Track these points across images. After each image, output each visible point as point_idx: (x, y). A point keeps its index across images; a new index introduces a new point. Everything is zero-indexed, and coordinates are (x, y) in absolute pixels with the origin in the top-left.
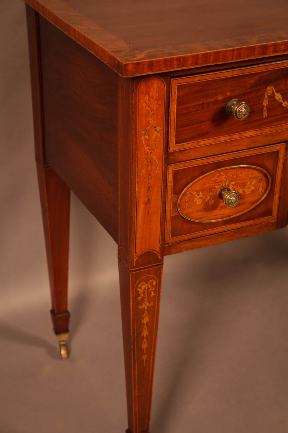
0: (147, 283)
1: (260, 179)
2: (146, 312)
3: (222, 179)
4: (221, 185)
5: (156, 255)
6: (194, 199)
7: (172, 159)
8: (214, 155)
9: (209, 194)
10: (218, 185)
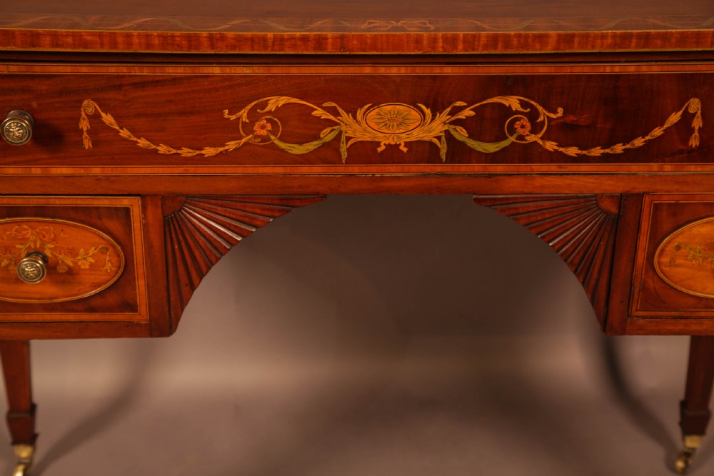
1: (103, 248)
3: (28, 236)
4: (28, 245)
8: (2, 195)
9: (6, 255)
10: (22, 244)
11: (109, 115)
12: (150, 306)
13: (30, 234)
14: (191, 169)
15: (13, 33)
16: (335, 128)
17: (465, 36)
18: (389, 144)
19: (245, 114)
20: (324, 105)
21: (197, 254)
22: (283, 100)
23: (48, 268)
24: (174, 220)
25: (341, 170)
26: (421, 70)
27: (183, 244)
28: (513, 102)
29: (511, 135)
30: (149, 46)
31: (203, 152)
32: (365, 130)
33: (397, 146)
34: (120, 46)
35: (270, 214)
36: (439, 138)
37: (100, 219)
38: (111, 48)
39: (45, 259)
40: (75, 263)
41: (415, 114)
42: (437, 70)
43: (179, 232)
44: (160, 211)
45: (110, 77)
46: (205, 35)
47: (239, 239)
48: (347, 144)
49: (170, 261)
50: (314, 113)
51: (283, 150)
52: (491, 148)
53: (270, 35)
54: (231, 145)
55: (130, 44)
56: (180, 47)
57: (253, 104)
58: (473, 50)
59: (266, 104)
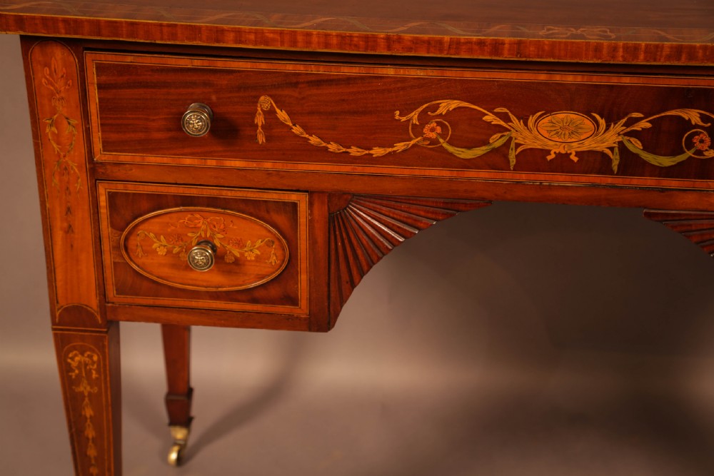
0: (82, 354)
1: (269, 241)
2: (87, 399)
3: (199, 225)
4: (198, 235)
5: (92, 314)
6: (153, 245)
7: (103, 173)
8: (176, 184)
9: (178, 243)
10: (193, 232)
11: (284, 112)
12: (310, 300)
13: (201, 223)
14: (359, 169)
15: (199, 28)
16: (505, 134)
17: (647, 46)
18: (559, 153)
19: (416, 116)
20: (495, 111)
21: (359, 252)
22: (454, 104)
23: (216, 257)
24: (339, 217)
25: (509, 176)
26: (598, 80)
27: (346, 241)
28: (693, 116)
29: (689, 149)
30: (327, 45)
31: (371, 152)
32: (535, 138)
33: (568, 155)
34: (300, 44)
35: (434, 216)
36: (612, 149)
37: (268, 212)
38: (291, 46)
39: (214, 248)
40: (242, 254)
41: (588, 124)
42: (614, 80)
43: (343, 230)
44: (327, 208)
45: (287, 75)
46: (382, 36)
47: (401, 240)
48: (516, 151)
49: (333, 258)
50: (485, 118)
51: (451, 154)
52: (667, 161)
53: (447, 38)
54: (400, 147)
55: (309, 43)
56: (357, 46)
57: (424, 106)
58: (655, 60)
59: (437, 106)
